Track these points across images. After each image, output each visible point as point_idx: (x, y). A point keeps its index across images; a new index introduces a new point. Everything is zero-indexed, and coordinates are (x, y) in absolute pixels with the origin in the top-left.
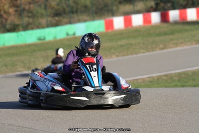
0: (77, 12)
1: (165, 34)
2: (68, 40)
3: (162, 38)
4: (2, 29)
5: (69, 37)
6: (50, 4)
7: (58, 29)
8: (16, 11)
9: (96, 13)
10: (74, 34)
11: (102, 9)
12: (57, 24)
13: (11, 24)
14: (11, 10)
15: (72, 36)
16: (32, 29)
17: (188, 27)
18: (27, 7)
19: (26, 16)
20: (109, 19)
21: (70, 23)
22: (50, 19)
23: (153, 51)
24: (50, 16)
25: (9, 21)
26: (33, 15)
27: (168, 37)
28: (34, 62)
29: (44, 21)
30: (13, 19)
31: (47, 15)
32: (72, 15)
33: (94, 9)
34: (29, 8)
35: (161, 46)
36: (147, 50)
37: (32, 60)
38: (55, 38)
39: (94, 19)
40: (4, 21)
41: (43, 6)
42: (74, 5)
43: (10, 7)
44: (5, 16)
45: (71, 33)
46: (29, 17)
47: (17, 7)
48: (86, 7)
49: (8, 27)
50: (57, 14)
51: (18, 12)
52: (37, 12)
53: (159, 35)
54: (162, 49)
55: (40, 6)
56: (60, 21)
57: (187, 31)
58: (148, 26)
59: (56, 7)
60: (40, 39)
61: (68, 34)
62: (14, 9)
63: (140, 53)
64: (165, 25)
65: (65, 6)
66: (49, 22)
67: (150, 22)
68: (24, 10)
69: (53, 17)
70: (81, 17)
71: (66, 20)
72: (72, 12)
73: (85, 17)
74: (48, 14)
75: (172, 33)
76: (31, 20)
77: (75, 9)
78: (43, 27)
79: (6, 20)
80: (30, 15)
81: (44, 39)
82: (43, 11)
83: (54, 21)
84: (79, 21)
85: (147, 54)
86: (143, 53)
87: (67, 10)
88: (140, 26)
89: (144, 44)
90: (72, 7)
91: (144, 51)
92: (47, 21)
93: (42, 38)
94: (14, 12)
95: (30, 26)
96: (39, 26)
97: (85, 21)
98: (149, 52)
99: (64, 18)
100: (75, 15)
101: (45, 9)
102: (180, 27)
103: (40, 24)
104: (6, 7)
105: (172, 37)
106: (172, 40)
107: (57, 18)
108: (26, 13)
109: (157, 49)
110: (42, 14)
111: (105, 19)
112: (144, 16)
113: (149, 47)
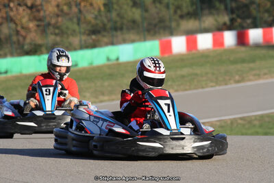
0: (121, 29)
1: (243, 61)
2: (109, 66)
3: (239, 66)
4: (19, 51)
5: (110, 63)
6: (85, 17)
7: (96, 51)
8: (38, 26)
9: (148, 31)
10: (118, 59)
11: (155, 26)
12: (94, 46)
13: (31, 44)
14: (31, 25)
15: (115, 62)
18: (53, 21)
19: (52, 34)
20: (165, 39)
21: (112, 44)
22: (84, 38)
23: (226, 84)
24: (84, 33)
25: (28, 40)
26: (61, 32)
27: (246, 66)
30: (34, 37)
31: (80, 33)
32: (114, 33)
33: (145, 25)
34: (57, 22)
35: (237, 78)
36: (217, 83)
38: (91, 64)
39: (145, 40)
40: (21, 39)
41: (75, 20)
42: (118, 19)
43: (30, 20)
44: (23, 32)
45: (113, 57)
46: (56, 34)
47: (40, 20)
48: (134, 22)
49: (26, 47)
50: (94, 31)
51: (41, 28)
52: (67, 28)
53: (235, 62)
54: (238, 82)
55: (71, 19)
56: (98, 41)
57: (272, 57)
58: (219, 49)
59: (93, 22)
61: (108, 59)
62: (36, 23)
63: (207, 86)
64: (243, 49)
65: (105, 21)
66: (83, 42)
67: (222, 44)
68: (49, 24)
69: (89, 35)
70: (127, 36)
71: (105, 40)
72: (116, 29)
73: (132, 36)
74: (82, 30)
75: (253, 60)
76: (58, 39)
77: (118, 25)
78: (75, 49)
79: (24, 38)
80: (57, 31)
81: (76, 65)
82: (76, 27)
83: (91, 41)
84: (124, 41)
85: (218, 88)
86: (212, 86)
87: (109, 25)
88: (208, 50)
89: (213, 74)
90: (116, 22)
91: (213, 84)
92: (80, 41)
94: (35, 28)
97: (133, 41)
98: (220, 85)
99: (104, 36)
100: (119, 33)
101: (78, 24)
102: (264, 52)
103: (70, 44)
104: (25, 20)
105: (252, 65)
106: (252, 69)
107: (94, 37)
108: (51, 28)
109: (232, 81)
110: (74, 31)
111: (160, 40)
112: (214, 36)
113: (221, 79)
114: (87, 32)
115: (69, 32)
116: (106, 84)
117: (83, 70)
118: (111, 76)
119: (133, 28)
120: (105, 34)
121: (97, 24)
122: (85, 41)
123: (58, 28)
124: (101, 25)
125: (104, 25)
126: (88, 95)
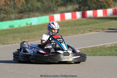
0: (33, 11)
1: (85, 24)
2: (27, 27)
3: (83, 27)
5: (28, 25)
6: (17, 6)
7: (21, 21)
9: (44, 12)
10: (31, 24)
11: (47, 9)
12: (21, 18)
15: (30, 25)
16: (6, 20)
17: (98, 21)
18: (3, 8)
19: (3, 13)
20: (51, 15)
21: (29, 17)
22: (16, 15)
23: (77, 34)
24: (16, 13)
26: (6, 12)
27: (86, 26)
28: (7, 40)
29: (13, 16)
31: (15, 13)
32: (29, 13)
33: (43, 9)
34: (5, 8)
35: (82, 31)
36: (74, 34)
37: (6, 39)
38: (20, 26)
39: (43, 15)
42: (31, 7)
45: (29, 23)
48: (38, 8)
50: (21, 12)
52: (9, 11)
53: (81, 25)
54: (82, 33)
56: (23, 16)
57: (97, 23)
58: (74, 19)
59: (20, 8)
60: (10, 27)
61: (27, 24)
63: (69, 35)
64: (84, 19)
65: (26, 7)
66: (16, 17)
67: (75, 17)
69: (18, 14)
70: (35, 14)
71: (26, 16)
72: (30, 11)
73: (37, 14)
74: (16, 12)
75: (89, 24)
76: (5, 15)
78: (13, 20)
80: (5, 12)
81: (13, 27)
82: (13, 10)
83: (19, 16)
84: (34, 16)
85: (74, 36)
86: (71, 35)
87: (27, 10)
88: (69, 20)
89: (72, 30)
90: (30, 8)
91: (72, 34)
92: (15, 16)
93: (12, 26)
95: (5, 19)
96: (10, 19)
97: (38, 16)
98: (75, 35)
99: (25, 14)
100: (31, 13)
101: (14, 9)
102: (93, 20)
103: (11, 18)
105: (88, 26)
106: (88, 28)
107: (21, 14)
108: (2, 11)
109: (80, 33)
110: (12, 12)
111: (49, 15)
112: (72, 14)
113: (75, 32)
114: (18, 12)
115: (10, 13)
116: (26, 34)
117: (16, 29)
118: (28, 31)
119: (37, 11)
120: (26, 13)
121: (22, 9)
122: (17, 16)
123: (5, 11)
124: (24, 9)
125: (25, 9)
126: (18, 39)
